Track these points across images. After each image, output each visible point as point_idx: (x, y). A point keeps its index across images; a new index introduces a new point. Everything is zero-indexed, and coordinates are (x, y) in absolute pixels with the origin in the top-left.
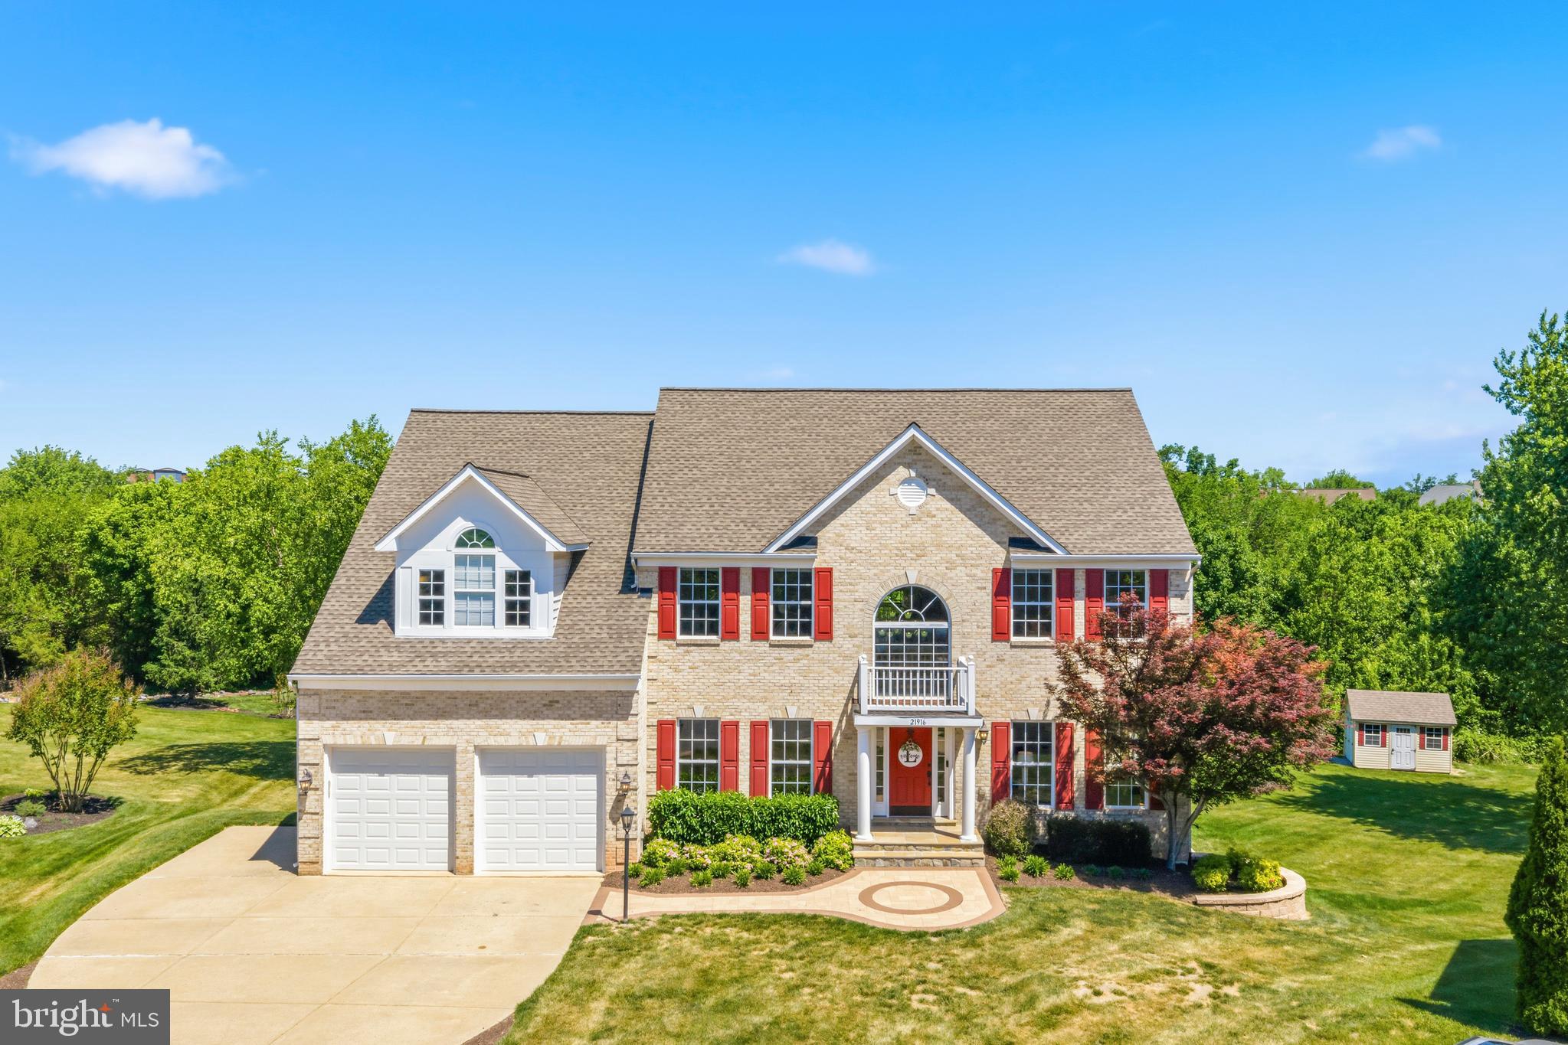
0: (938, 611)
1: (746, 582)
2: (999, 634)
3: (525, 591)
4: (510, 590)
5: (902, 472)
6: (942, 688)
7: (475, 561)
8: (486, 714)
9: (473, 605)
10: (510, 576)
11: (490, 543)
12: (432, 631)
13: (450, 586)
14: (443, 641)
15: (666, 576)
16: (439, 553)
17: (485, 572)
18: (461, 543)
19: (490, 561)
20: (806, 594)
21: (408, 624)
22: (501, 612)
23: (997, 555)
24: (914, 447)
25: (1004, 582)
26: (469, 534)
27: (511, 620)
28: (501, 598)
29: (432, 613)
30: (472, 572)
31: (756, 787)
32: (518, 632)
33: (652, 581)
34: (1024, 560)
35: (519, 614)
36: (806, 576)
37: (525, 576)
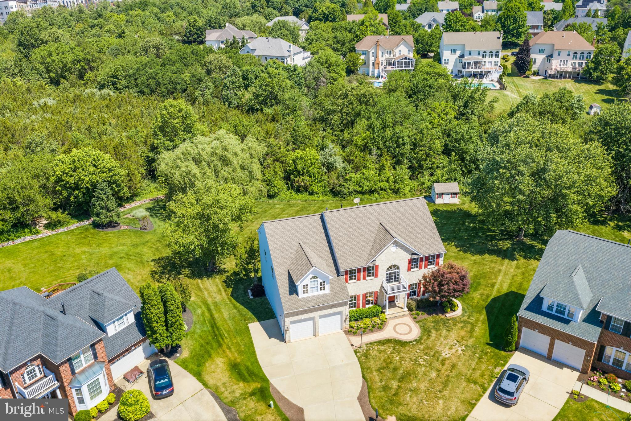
0: (398, 268)
1: (362, 270)
2: (409, 270)
3: (324, 285)
4: (321, 285)
5: (392, 245)
6: (398, 281)
7: (314, 281)
8: (321, 310)
9: (313, 289)
10: (321, 283)
11: (317, 278)
12: (306, 295)
13: (309, 287)
14: (309, 297)
15: (347, 273)
16: (307, 281)
17: (316, 283)
18: (311, 279)
19: (317, 281)
20: (373, 270)
21: (301, 295)
22: (319, 289)
23: (409, 257)
24: (395, 241)
25: (411, 261)
26: (313, 277)
27: (321, 290)
28: (319, 287)
29: (306, 292)
30: (313, 283)
31: (364, 306)
32: (323, 292)
33: (344, 273)
34: (414, 257)
35: (323, 289)
36: (373, 267)
37: (324, 282)
